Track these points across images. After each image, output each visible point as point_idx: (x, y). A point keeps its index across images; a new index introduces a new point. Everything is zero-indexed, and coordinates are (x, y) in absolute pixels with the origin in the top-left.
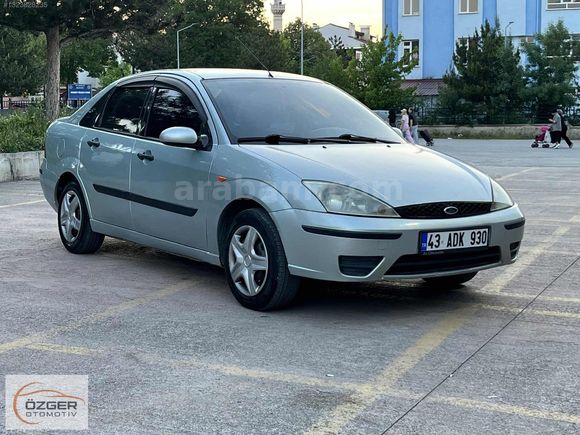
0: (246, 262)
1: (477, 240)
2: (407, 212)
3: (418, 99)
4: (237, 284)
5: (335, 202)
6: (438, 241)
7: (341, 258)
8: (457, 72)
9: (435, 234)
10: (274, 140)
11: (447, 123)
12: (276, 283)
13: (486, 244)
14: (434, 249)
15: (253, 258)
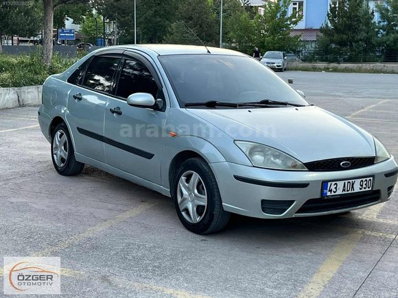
0: (191, 197)
1: (364, 186)
2: (313, 166)
3: (302, 43)
4: (183, 213)
5: (258, 158)
6: (336, 188)
7: (263, 201)
8: (329, 25)
9: (334, 183)
10: (212, 105)
11: (322, 60)
12: (213, 215)
13: (370, 189)
14: (333, 194)
15: (196, 195)
